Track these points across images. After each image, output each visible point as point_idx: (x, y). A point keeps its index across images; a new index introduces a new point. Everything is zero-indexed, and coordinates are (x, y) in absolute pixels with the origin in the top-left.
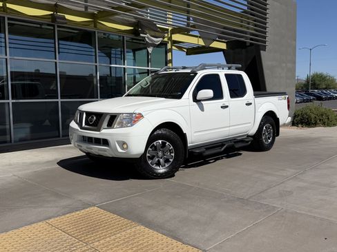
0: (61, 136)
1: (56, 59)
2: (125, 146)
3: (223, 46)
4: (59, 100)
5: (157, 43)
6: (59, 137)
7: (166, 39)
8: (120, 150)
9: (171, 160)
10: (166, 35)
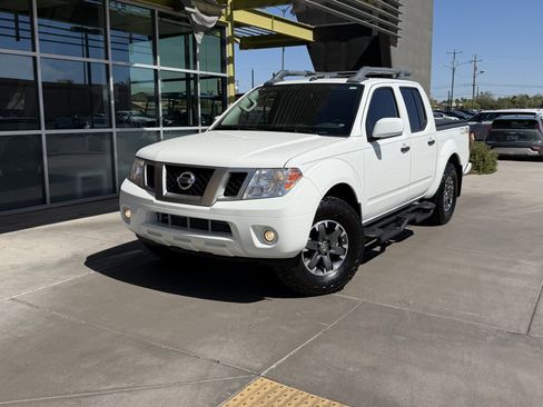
0: (48, 201)
1: (34, 50)
2: (270, 236)
3: (308, 35)
4: (43, 132)
5: (210, 26)
6: (45, 203)
7: (223, 19)
8: (258, 244)
9: (343, 257)
10: (224, 11)
